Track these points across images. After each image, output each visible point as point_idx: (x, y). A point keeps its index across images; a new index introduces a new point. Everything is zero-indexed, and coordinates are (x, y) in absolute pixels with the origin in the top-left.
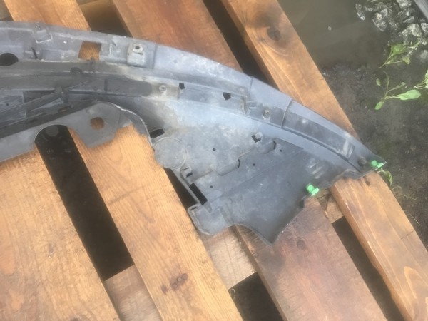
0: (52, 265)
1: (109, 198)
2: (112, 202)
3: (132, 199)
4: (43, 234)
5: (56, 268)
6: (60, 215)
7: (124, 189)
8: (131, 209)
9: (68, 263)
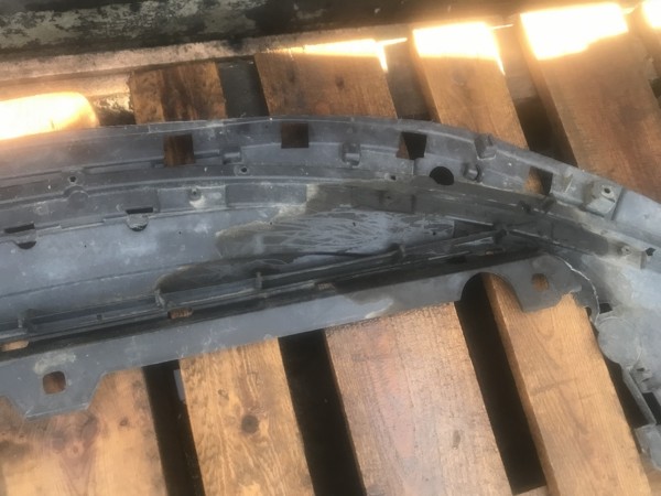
0: (457, 460)
1: (532, 385)
2: (536, 391)
3: (561, 393)
4: (449, 414)
5: (461, 465)
6: (472, 395)
7: (553, 378)
8: (559, 408)
9: (475, 462)
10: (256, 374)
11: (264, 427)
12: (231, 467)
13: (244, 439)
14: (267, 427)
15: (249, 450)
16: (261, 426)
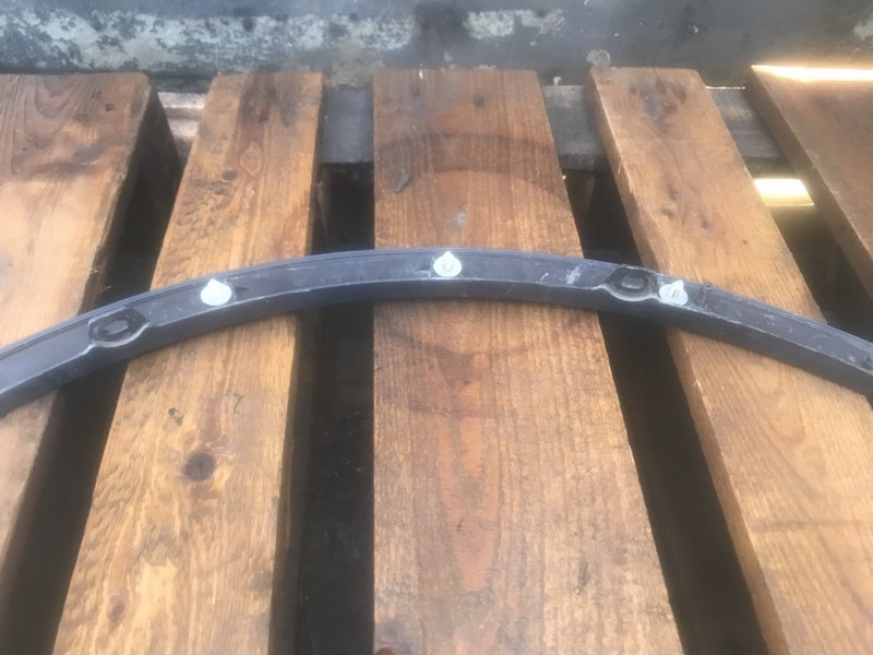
10: (240, 398)
11: (221, 476)
12: (138, 527)
13: (181, 488)
14: (227, 476)
15: (181, 507)
16: (216, 474)
